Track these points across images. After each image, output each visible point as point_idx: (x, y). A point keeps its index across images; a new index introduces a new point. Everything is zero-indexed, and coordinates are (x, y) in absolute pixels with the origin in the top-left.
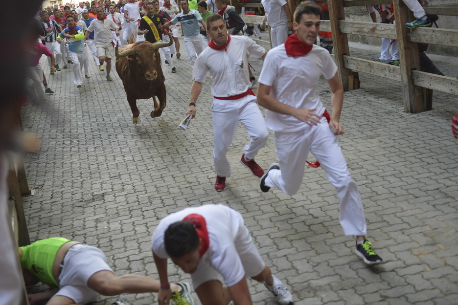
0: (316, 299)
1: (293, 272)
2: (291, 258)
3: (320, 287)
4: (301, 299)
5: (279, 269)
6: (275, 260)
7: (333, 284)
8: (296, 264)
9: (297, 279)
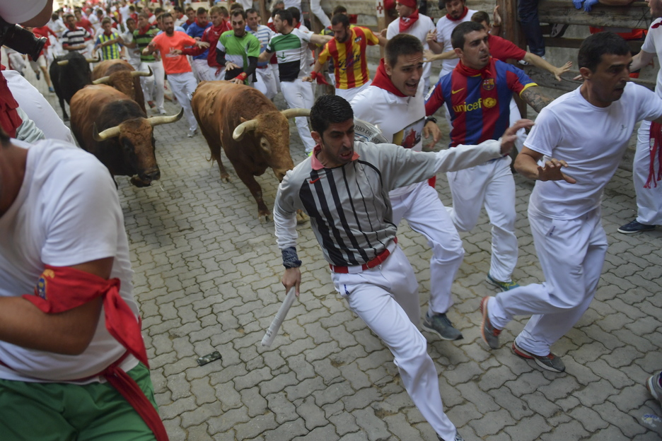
0: (253, 253)
1: (236, 233)
2: (234, 223)
3: (256, 244)
4: (242, 254)
5: (225, 232)
6: (221, 225)
7: (266, 241)
8: (238, 227)
9: (239, 239)
